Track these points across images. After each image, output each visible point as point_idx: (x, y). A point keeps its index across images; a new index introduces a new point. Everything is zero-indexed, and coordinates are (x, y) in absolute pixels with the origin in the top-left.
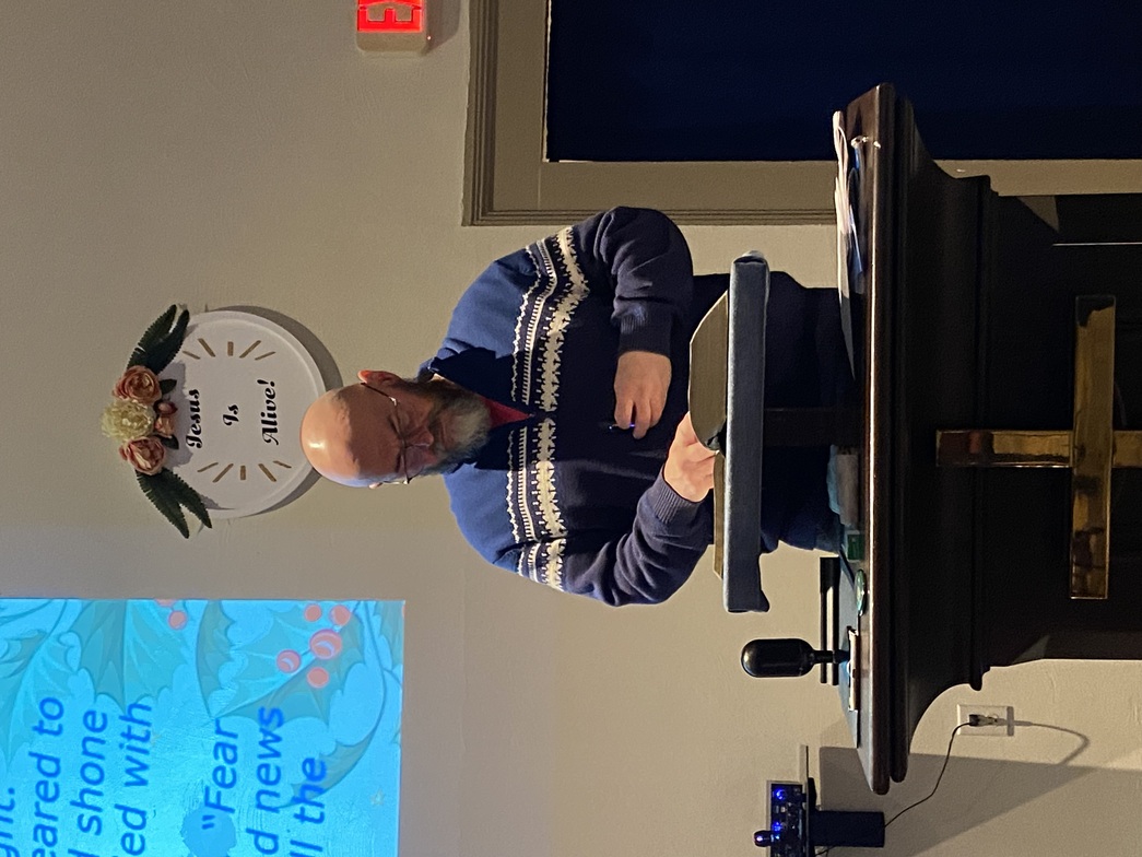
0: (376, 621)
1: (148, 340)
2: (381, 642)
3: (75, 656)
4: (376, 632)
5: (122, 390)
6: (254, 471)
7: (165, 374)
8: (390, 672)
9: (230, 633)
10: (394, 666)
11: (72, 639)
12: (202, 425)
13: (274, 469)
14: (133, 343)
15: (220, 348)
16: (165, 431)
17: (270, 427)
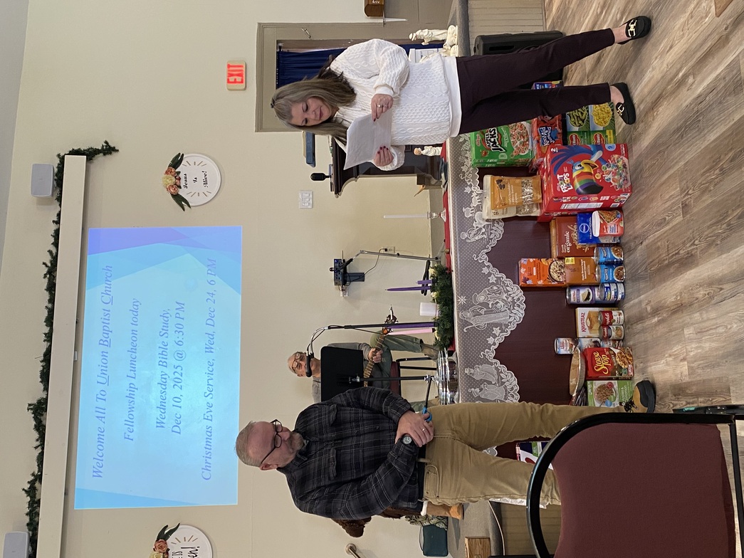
1: (173, 161)
5: (167, 173)
6: (201, 194)
7: (177, 170)
12: (187, 183)
13: (206, 193)
14: (169, 162)
15: (192, 163)
16: (178, 183)
17: (206, 183)
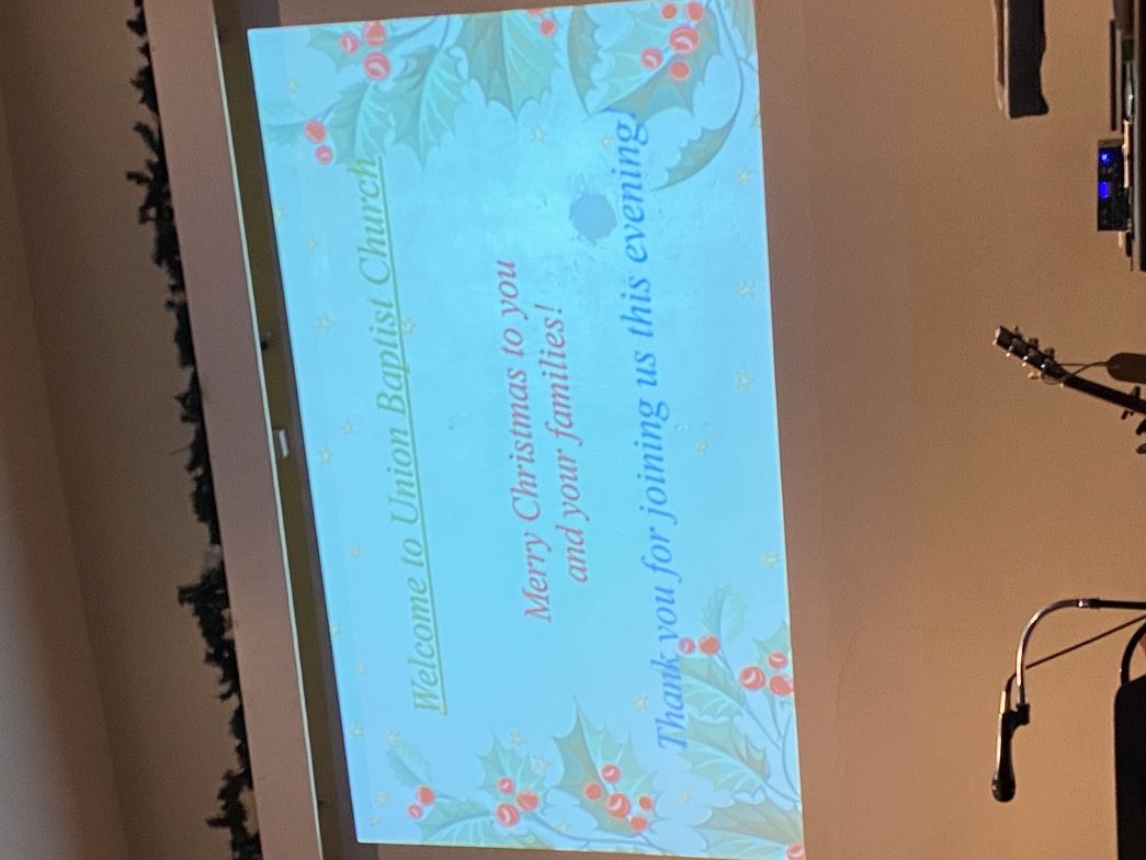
0: (728, 14)
2: (735, 33)
3: (463, 67)
4: (729, 25)
8: (746, 61)
9: (596, 36)
10: (748, 56)
11: (458, 52)
